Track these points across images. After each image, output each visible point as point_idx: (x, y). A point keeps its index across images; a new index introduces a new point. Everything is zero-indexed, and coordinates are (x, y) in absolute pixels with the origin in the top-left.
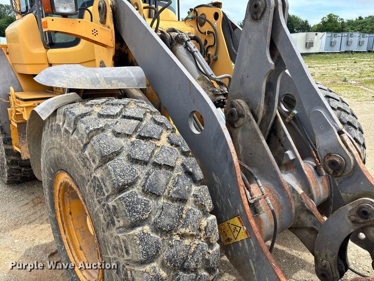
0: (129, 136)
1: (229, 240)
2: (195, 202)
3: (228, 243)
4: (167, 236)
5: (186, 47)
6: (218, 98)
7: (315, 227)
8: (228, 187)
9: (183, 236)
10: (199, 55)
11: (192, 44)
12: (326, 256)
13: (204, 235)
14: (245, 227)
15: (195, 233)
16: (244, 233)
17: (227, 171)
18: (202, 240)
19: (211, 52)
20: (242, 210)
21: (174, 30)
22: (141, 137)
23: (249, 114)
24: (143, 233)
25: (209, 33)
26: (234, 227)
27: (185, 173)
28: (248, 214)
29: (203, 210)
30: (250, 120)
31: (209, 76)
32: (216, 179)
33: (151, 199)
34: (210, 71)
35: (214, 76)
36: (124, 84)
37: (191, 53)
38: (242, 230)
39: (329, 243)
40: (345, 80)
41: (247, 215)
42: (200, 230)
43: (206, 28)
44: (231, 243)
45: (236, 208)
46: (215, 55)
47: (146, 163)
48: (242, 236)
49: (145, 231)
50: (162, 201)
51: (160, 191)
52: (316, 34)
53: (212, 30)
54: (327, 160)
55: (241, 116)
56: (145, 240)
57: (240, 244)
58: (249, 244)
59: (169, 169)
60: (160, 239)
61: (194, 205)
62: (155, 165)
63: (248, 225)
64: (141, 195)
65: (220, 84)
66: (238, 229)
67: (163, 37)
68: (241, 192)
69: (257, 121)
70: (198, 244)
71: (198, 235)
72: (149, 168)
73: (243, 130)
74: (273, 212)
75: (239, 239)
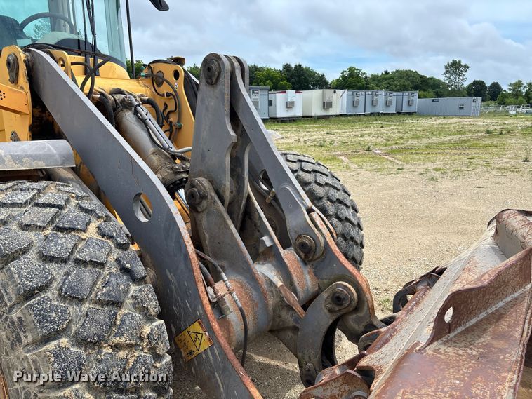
0: (41, 228)
1: (191, 353)
2: (134, 305)
3: (190, 358)
4: (94, 349)
5: (136, 113)
6: (179, 176)
7: (297, 325)
8: (184, 284)
9: (116, 347)
10: (153, 124)
11: (144, 111)
12: (309, 357)
13: (147, 345)
14: (207, 333)
15: (133, 343)
16: (207, 341)
18: (146, 351)
19: (173, 118)
20: (201, 312)
21: (120, 92)
22: (58, 229)
23: (213, 194)
24: (59, 347)
25: (168, 95)
26: (194, 335)
27: (121, 270)
28: (209, 315)
29: (146, 314)
30: (215, 202)
31: (167, 150)
32: (170, 277)
33: (72, 305)
34: (167, 143)
35: (174, 149)
36: (40, 163)
37: (143, 121)
38: (204, 337)
39: (311, 341)
40: (368, 150)
41: (207, 316)
42: (141, 339)
43: (165, 89)
44: (193, 356)
45: (195, 310)
46: (178, 122)
47: (65, 261)
48: (205, 345)
49: (62, 345)
50: (86, 306)
51: (84, 294)
52: (335, 92)
53: (172, 92)
54: (297, 243)
55: (204, 197)
56: (61, 357)
57: (204, 356)
58: (213, 353)
59: (97, 266)
60: (84, 354)
61: (133, 309)
62: (79, 262)
63: (209, 328)
64: (57, 300)
65: (182, 159)
66: (200, 336)
67: (101, 104)
68: (200, 290)
69: (223, 203)
70: (138, 357)
71: (140, 346)
72: (70, 266)
73: (208, 214)
74: (241, 310)
75: (202, 350)
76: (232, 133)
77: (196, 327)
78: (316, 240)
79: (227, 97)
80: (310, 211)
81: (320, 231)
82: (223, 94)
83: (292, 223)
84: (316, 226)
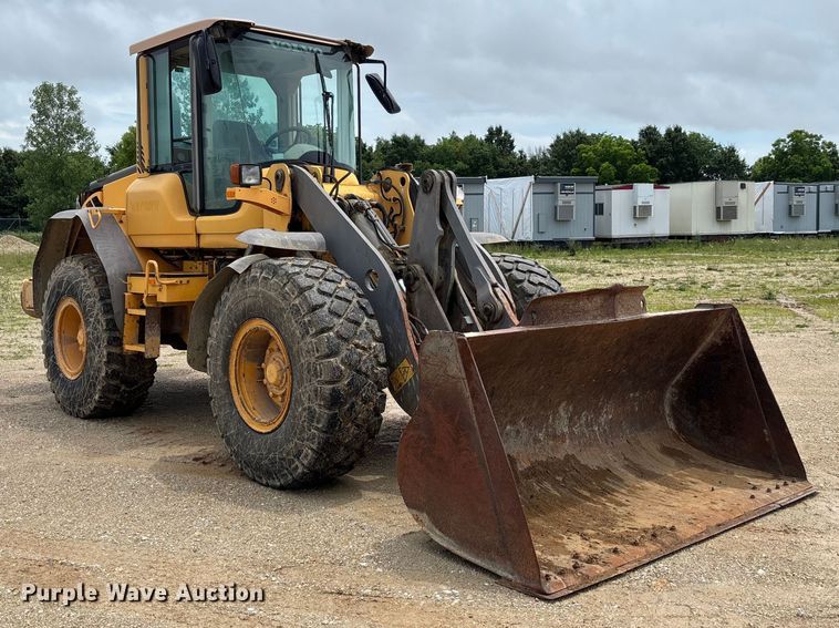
0: (318, 278)
2: (367, 327)
3: (399, 389)
4: (346, 342)
5: (367, 215)
6: (399, 268)
9: (357, 346)
10: (380, 224)
11: (372, 213)
13: (373, 352)
14: (412, 366)
15: (366, 347)
16: (411, 372)
17: (397, 318)
18: (372, 356)
19: (398, 221)
21: (353, 197)
22: (326, 279)
23: (424, 277)
24: (329, 336)
25: (395, 199)
26: (403, 369)
27: (360, 307)
29: (373, 336)
30: (425, 282)
31: (391, 246)
33: (335, 317)
34: (391, 240)
35: (396, 246)
37: (372, 222)
38: (410, 369)
40: (770, 297)
43: (392, 194)
44: (402, 386)
45: (404, 350)
46: (403, 224)
47: (331, 295)
48: (410, 375)
50: (341, 321)
51: (341, 313)
52: (743, 186)
53: (398, 197)
55: (416, 278)
57: (409, 384)
58: (416, 380)
59: (347, 302)
61: (366, 329)
62: (337, 297)
63: (414, 362)
64: (328, 314)
65: (403, 253)
66: (407, 369)
67: (341, 204)
68: (408, 335)
69: (432, 284)
70: (368, 356)
71: (369, 351)
72: (333, 298)
73: (420, 293)
75: (408, 380)
76: (440, 228)
77: (405, 362)
78: (495, 306)
79: (438, 202)
80: (494, 286)
81: (500, 300)
82: (434, 198)
83: (480, 295)
84: (498, 297)
